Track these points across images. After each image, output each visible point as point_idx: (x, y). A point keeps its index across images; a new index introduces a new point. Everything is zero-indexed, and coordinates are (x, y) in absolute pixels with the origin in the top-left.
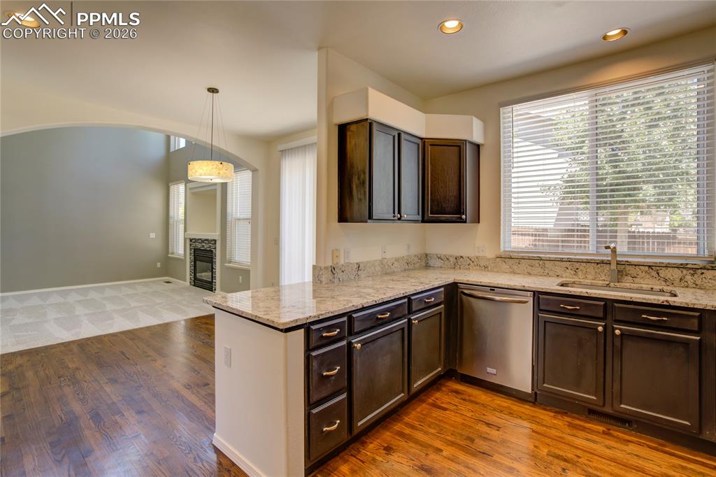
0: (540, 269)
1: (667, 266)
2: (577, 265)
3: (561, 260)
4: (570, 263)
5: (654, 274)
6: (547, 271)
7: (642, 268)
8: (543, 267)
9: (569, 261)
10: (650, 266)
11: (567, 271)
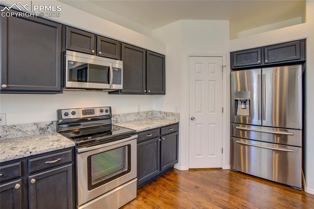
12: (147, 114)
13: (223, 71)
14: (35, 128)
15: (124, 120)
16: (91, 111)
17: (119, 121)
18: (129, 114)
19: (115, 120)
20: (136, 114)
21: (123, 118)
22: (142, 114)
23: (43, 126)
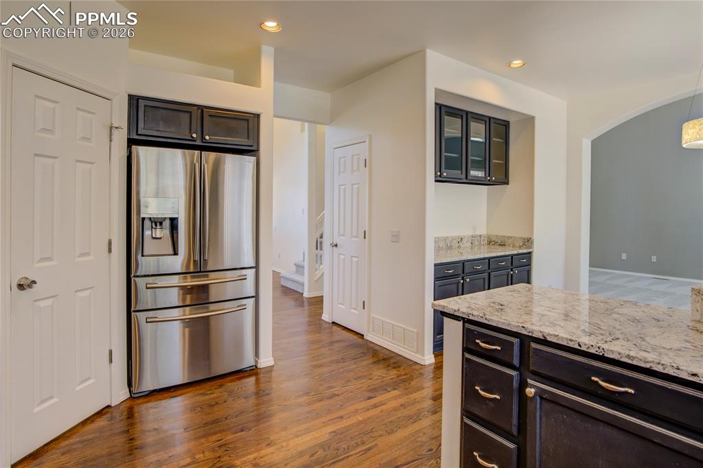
13: (111, 141)
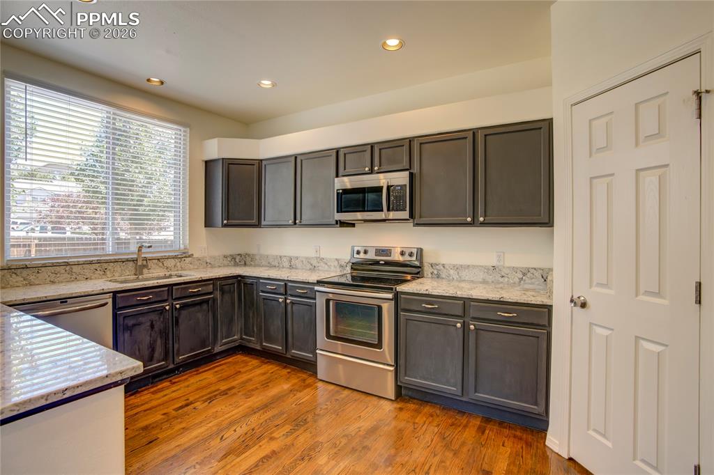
0: (66, 275)
1: (168, 258)
2: (105, 265)
3: (91, 263)
4: (99, 264)
5: (161, 264)
6: (74, 276)
7: (154, 261)
8: (71, 273)
9: (99, 262)
10: (158, 259)
11: (97, 272)
12: (524, 274)
14: (336, 263)
15: (456, 277)
16: (386, 252)
17: (444, 277)
18: (469, 266)
19: (436, 272)
20: (488, 269)
21: (452, 272)
22: (507, 271)
23: (343, 263)
